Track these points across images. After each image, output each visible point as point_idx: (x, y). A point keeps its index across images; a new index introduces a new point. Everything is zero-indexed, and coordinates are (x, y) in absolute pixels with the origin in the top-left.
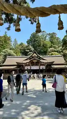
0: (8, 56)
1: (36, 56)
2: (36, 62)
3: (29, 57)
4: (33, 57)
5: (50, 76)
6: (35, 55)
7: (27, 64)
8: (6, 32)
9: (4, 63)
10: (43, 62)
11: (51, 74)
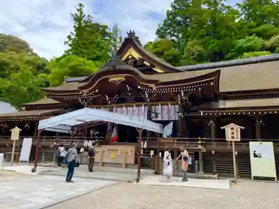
1: (137, 56)
2: (121, 84)
6: (130, 52)
8: (81, 5)
10: (151, 82)
11: (200, 147)
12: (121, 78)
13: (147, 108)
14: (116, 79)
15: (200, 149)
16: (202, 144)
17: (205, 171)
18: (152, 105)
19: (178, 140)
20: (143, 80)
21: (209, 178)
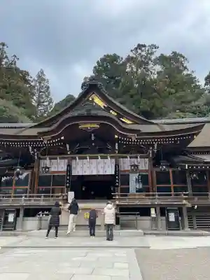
11: (184, 202)
12: (94, 125)
13: (114, 160)
14: (89, 126)
15: (185, 204)
16: (186, 199)
17: (191, 227)
18: (120, 157)
19: (159, 195)
20: (124, 129)
21: (202, 235)
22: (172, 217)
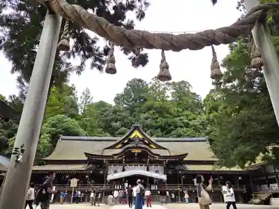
0: (62, 137)
1: (141, 136)
2: (139, 154)
3: (119, 139)
4: (130, 141)
5: (176, 193)
6: (136, 133)
7: (115, 157)
9: (52, 155)
10: (157, 155)
13: (146, 167)
16: (179, 187)
19: (168, 186)
22: (173, 196)
